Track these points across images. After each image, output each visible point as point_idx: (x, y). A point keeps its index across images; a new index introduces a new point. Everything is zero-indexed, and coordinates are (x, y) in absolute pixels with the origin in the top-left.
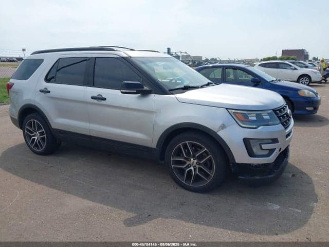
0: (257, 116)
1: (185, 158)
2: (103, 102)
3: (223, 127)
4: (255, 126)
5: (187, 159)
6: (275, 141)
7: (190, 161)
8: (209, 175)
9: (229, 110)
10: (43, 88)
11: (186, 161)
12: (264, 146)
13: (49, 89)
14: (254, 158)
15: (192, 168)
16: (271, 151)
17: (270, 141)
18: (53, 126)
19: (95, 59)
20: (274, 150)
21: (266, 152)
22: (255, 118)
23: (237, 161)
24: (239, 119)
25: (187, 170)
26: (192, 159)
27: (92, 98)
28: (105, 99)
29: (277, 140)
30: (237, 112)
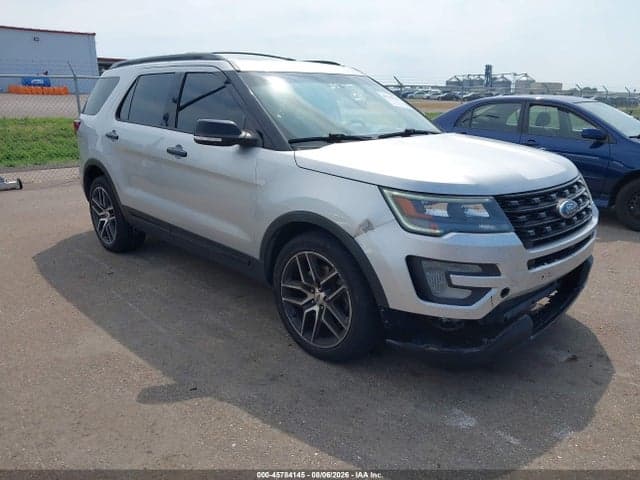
0: (450, 207)
1: (304, 286)
2: (183, 159)
3: (368, 226)
4: (438, 231)
5: (309, 289)
6: (490, 270)
7: (314, 293)
9: (385, 191)
10: (110, 131)
11: (304, 291)
12: (456, 279)
13: (118, 133)
14: (433, 304)
15: (316, 308)
16: (478, 293)
17: (479, 269)
18: (124, 201)
19: (185, 77)
20: (488, 289)
21: (466, 294)
22: (443, 213)
23: (391, 306)
24: (403, 214)
25: (307, 311)
26: (317, 290)
27: (168, 151)
28: (185, 155)
29: (497, 268)
30: (403, 195)
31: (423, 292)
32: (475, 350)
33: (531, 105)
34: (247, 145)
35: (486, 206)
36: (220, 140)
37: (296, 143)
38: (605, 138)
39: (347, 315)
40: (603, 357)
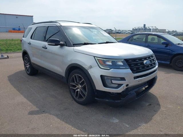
0: (112, 62)
1: (76, 84)
2: (46, 49)
3: (91, 67)
4: (109, 69)
5: (77, 85)
6: (123, 79)
7: (78, 86)
8: (85, 95)
9: (96, 58)
10: (29, 42)
11: (76, 85)
12: (114, 82)
13: (31, 43)
14: (107, 88)
15: (79, 90)
16: (120, 85)
17: (120, 79)
18: (32, 61)
19: (48, 27)
20: (122, 85)
21: (116, 86)
22: (111, 64)
23: (97, 89)
24: (100, 64)
25: (76, 91)
26: (79, 85)
27: (43, 47)
28: (47, 48)
29: (125, 78)
30: (100, 59)
31: (105, 85)
32: (119, 101)
33: (149, 35)
34: (62, 45)
35: (122, 62)
36: (54, 44)
37: (75, 45)
38: (168, 44)
39: (86, 91)
40: (159, 105)
